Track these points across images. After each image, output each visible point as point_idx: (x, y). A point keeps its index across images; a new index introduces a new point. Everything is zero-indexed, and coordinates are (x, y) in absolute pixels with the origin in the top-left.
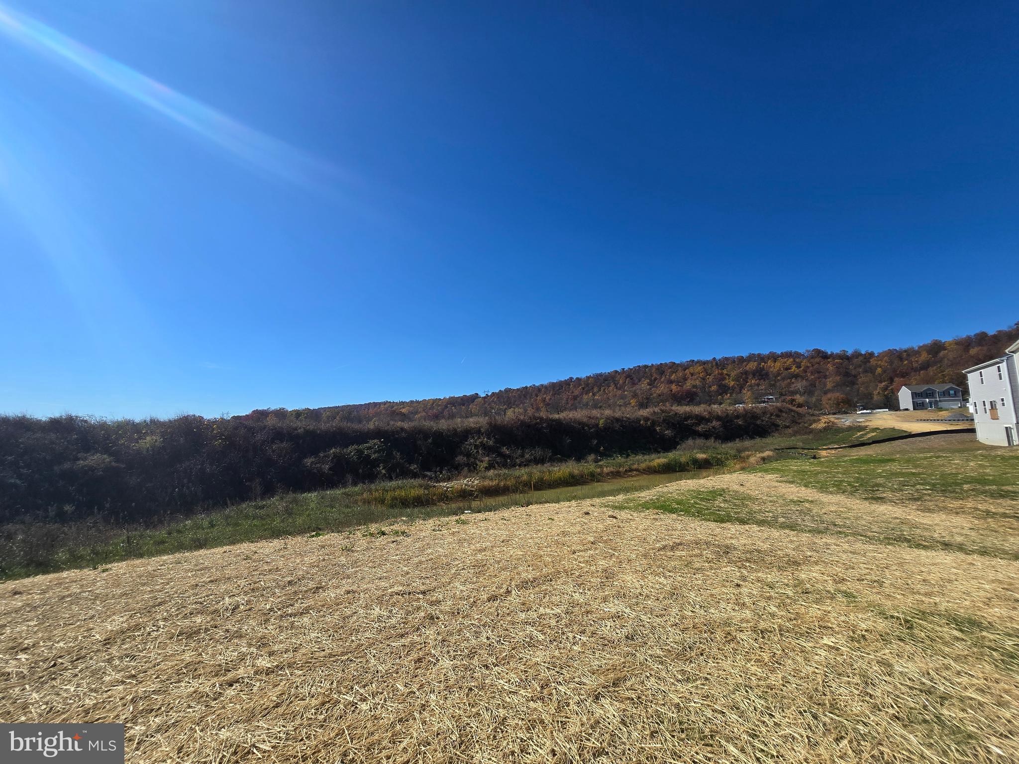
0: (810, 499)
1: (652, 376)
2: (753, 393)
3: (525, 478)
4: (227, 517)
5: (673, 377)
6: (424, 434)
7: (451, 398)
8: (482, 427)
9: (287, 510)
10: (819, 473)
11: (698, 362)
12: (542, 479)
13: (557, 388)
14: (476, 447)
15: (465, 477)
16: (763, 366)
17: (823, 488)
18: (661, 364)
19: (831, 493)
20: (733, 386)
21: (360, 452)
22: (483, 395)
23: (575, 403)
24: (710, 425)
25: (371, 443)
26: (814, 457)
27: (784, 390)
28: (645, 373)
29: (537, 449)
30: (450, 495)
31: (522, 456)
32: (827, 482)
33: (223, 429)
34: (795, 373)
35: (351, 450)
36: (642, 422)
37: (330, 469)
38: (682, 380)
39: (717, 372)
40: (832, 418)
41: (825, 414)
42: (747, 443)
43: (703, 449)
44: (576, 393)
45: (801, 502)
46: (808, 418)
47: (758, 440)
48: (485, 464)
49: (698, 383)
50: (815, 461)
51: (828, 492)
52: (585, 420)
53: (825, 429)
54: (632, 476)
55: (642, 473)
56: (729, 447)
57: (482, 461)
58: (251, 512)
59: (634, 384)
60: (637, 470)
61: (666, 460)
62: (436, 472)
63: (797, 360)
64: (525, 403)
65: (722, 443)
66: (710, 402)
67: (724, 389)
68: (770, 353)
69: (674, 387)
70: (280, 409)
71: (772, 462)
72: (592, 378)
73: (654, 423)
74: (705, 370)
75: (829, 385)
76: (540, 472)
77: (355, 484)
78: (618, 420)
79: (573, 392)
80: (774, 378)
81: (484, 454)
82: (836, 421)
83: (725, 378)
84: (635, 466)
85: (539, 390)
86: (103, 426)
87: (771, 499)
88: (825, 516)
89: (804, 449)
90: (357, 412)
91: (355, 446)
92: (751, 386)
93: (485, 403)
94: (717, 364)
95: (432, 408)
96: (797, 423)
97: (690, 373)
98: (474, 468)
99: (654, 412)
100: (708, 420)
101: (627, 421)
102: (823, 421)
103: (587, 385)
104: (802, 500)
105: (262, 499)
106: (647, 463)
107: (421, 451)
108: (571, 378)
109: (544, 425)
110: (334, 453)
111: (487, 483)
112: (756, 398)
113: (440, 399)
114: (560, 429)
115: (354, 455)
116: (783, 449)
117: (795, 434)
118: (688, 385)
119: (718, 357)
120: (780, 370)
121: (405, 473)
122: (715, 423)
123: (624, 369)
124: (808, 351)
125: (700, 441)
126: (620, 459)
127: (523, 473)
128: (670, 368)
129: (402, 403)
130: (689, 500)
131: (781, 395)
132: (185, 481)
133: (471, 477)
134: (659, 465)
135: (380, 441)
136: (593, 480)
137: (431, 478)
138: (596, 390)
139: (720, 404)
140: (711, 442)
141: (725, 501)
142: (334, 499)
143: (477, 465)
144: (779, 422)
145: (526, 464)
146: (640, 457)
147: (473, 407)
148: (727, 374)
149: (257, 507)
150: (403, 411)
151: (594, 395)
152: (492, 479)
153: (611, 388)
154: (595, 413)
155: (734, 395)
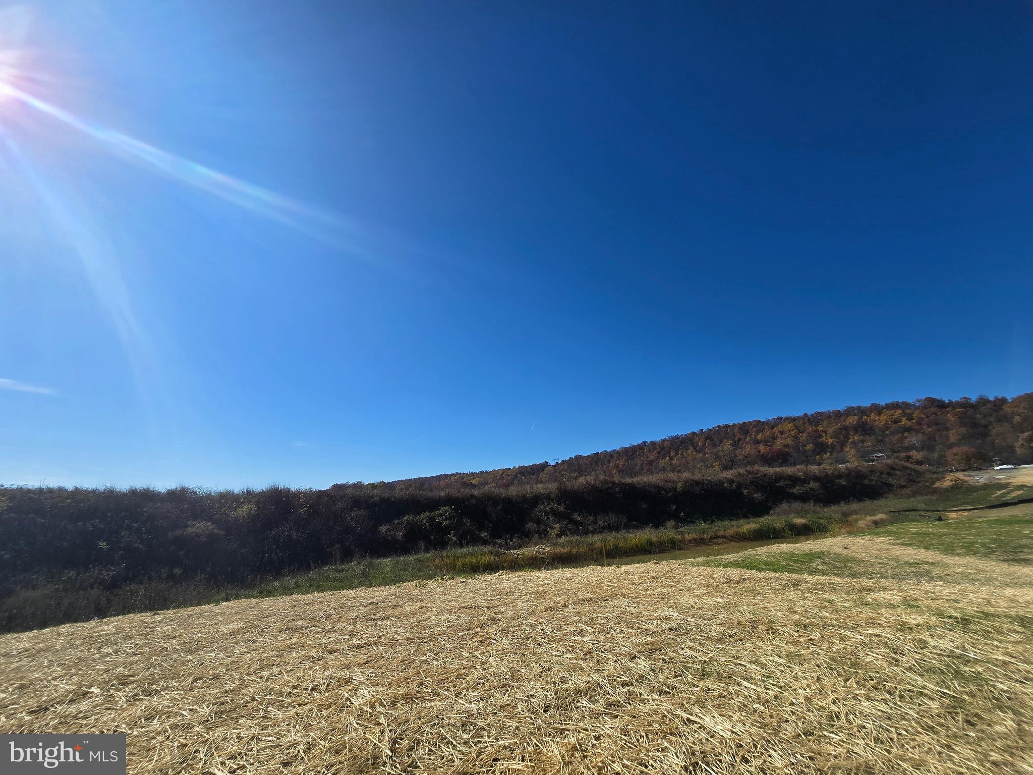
0: (930, 561)
1: (735, 436)
2: (858, 451)
3: (598, 544)
4: (310, 579)
5: (759, 437)
6: (494, 500)
7: (520, 467)
8: (551, 493)
9: (363, 573)
10: (945, 535)
11: (787, 419)
12: (617, 546)
13: (631, 453)
14: (546, 513)
15: (536, 545)
16: (866, 420)
17: (949, 550)
18: (744, 423)
19: (958, 555)
20: (832, 444)
21: (432, 519)
22: (553, 463)
23: (651, 466)
24: (807, 487)
25: (443, 509)
26: (940, 519)
27: (896, 446)
28: (727, 433)
29: (611, 515)
30: (521, 563)
31: (595, 522)
32: (954, 543)
33: (308, 498)
34: (907, 426)
35: (424, 517)
36: (725, 485)
37: (404, 536)
38: (771, 440)
39: (810, 429)
40: (961, 475)
41: (952, 471)
42: (855, 506)
43: (799, 514)
44: (652, 457)
45: (918, 564)
46: (928, 476)
47: (868, 503)
48: (556, 532)
49: (789, 441)
50: (941, 523)
51: (954, 554)
52: (661, 484)
53: (953, 488)
54: (719, 544)
55: (729, 540)
56: (834, 511)
57: (553, 528)
58: (331, 574)
59: (715, 446)
60: (724, 537)
61: (756, 525)
62: (506, 540)
63: (907, 411)
64: (597, 470)
65: (824, 506)
66: (808, 462)
67: (821, 448)
68: (872, 404)
69: (761, 447)
70: (358, 483)
71: (886, 525)
72: (668, 441)
73: (740, 485)
74: (796, 427)
75: (953, 439)
76: (615, 538)
77: (427, 551)
78: (698, 483)
79: (648, 457)
80: (881, 433)
81: (555, 520)
82: (966, 479)
83: (822, 436)
84: (721, 533)
85: (611, 455)
86: (208, 496)
87: (880, 561)
88: (948, 577)
89: (928, 511)
90: (429, 484)
91: (427, 514)
92: (853, 443)
93: (555, 472)
94: (809, 420)
95: (502, 478)
96: (915, 482)
97: (779, 431)
98: (545, 535)
99: (739, 473)
100: (804, 481)
101: (707, 484)
102: (949, 478)
103: (663, 449)
104: (920, 562)
105: (342, 562)
106: (735, 528)
107: (491, 519)
108: (645, 442)
109: (617, 490)
110: (407, 520)
111: (558, 550)
112: (863, 457)
113: (510, 469)
114: (634, 494)
115: (426, 522)
116: (900, 511)
117: (914, 494)
118: (779, 444)
119: (810, 413)
120: (886, 423)
121: (475, 540)
122: (813, 484)
123: (702, 430)
124: (918, 401)
125: (797, 505)
126: (703, 526)
127: (596, 540)
128: (755, 426)
129: (472, 474)
130: (780, 562)
131: (894, 451)
132: (274, 547)
133: (541, 543)
134: (749, 531)
135: (451, 508)
136: (673, 548)
137: (501, 546)
138: (672, 453)
139: (820, 464)
140: (810, 506)
141: (824, 563)
142: (407, 564)
143: (548, 532)
144: (891, 481)
145: (601, 530)
146: (726, 523)
147: (542, 475)
148: (823, 431)
149: (337, 571)
150: (474, 482)
151: (671, 459)
152: (563, 546)
153: (689, 452)
154: (672, 476)
155: (835, 454)
